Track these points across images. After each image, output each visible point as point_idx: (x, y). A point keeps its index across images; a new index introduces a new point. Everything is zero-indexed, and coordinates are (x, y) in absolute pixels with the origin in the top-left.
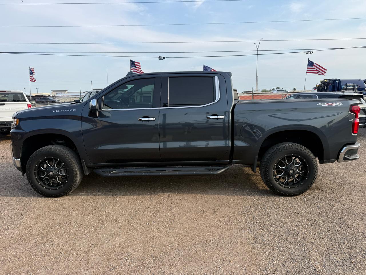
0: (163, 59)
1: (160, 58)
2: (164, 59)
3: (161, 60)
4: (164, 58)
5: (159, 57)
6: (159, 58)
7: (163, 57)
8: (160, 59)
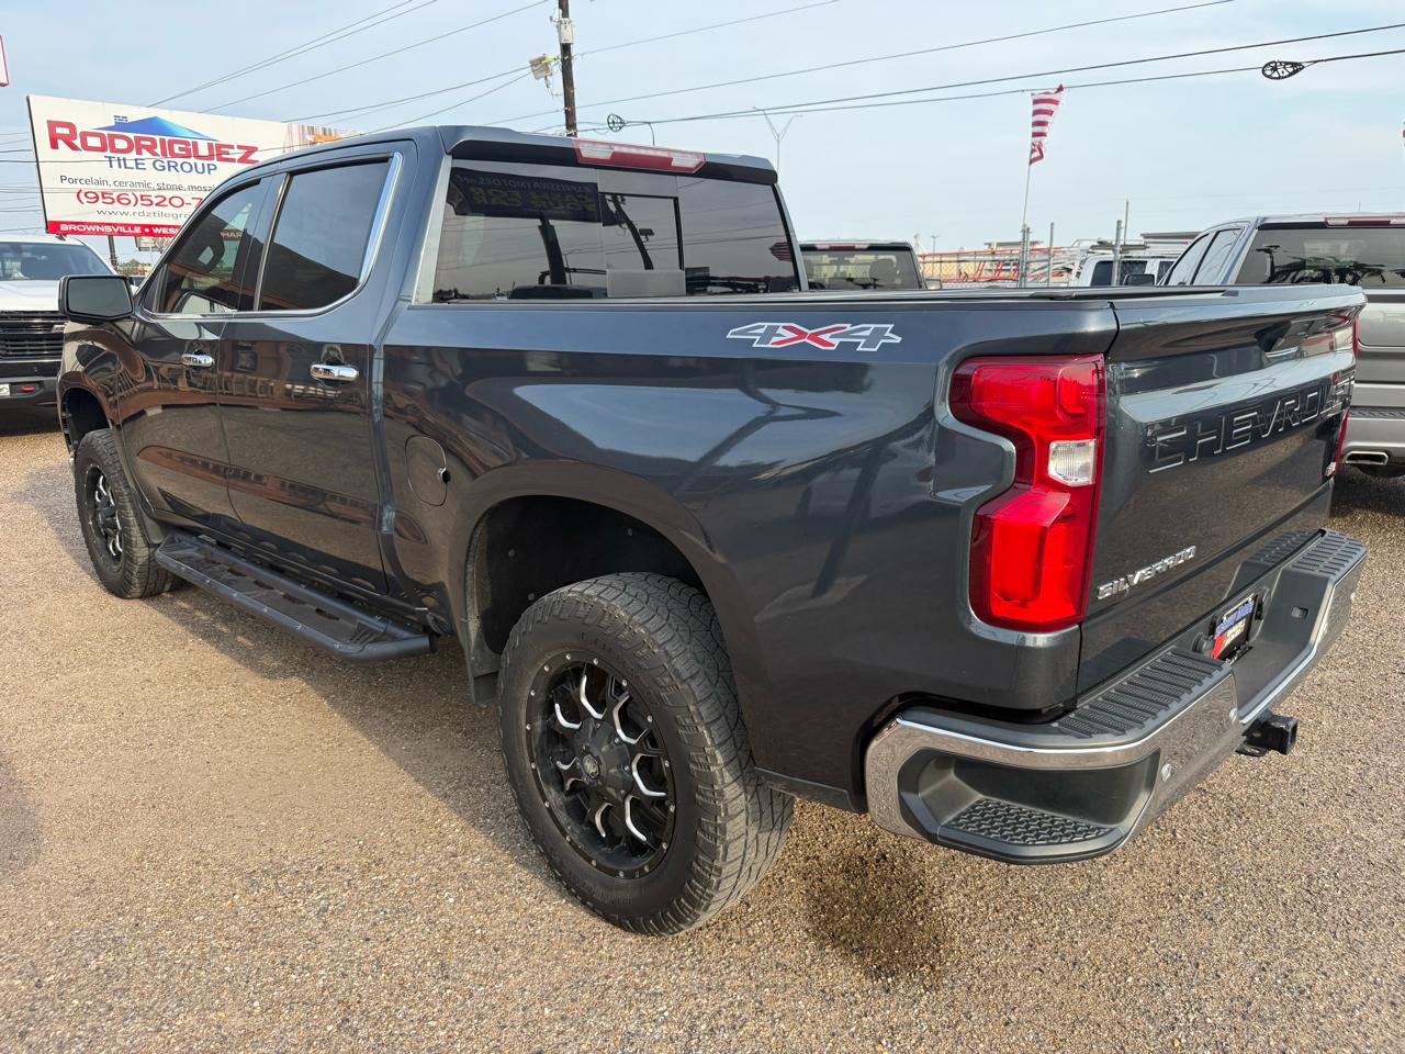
0: (1291, 74)
1: (1275, 69)
2: (1295, 72)
3: (1279, 78)
4: (1297, 67)
5: (1268, 64)
6: (1269, 73)
7: (1294, 64)
8: (1275, 75)
